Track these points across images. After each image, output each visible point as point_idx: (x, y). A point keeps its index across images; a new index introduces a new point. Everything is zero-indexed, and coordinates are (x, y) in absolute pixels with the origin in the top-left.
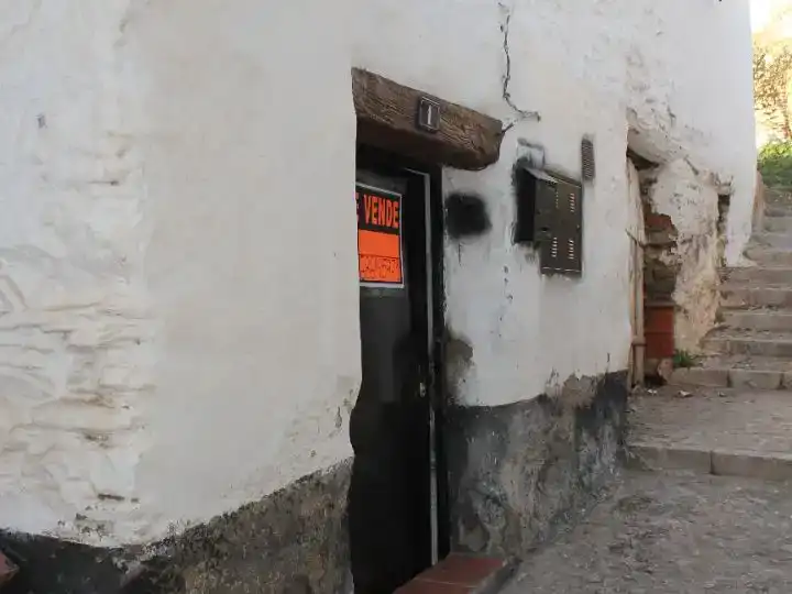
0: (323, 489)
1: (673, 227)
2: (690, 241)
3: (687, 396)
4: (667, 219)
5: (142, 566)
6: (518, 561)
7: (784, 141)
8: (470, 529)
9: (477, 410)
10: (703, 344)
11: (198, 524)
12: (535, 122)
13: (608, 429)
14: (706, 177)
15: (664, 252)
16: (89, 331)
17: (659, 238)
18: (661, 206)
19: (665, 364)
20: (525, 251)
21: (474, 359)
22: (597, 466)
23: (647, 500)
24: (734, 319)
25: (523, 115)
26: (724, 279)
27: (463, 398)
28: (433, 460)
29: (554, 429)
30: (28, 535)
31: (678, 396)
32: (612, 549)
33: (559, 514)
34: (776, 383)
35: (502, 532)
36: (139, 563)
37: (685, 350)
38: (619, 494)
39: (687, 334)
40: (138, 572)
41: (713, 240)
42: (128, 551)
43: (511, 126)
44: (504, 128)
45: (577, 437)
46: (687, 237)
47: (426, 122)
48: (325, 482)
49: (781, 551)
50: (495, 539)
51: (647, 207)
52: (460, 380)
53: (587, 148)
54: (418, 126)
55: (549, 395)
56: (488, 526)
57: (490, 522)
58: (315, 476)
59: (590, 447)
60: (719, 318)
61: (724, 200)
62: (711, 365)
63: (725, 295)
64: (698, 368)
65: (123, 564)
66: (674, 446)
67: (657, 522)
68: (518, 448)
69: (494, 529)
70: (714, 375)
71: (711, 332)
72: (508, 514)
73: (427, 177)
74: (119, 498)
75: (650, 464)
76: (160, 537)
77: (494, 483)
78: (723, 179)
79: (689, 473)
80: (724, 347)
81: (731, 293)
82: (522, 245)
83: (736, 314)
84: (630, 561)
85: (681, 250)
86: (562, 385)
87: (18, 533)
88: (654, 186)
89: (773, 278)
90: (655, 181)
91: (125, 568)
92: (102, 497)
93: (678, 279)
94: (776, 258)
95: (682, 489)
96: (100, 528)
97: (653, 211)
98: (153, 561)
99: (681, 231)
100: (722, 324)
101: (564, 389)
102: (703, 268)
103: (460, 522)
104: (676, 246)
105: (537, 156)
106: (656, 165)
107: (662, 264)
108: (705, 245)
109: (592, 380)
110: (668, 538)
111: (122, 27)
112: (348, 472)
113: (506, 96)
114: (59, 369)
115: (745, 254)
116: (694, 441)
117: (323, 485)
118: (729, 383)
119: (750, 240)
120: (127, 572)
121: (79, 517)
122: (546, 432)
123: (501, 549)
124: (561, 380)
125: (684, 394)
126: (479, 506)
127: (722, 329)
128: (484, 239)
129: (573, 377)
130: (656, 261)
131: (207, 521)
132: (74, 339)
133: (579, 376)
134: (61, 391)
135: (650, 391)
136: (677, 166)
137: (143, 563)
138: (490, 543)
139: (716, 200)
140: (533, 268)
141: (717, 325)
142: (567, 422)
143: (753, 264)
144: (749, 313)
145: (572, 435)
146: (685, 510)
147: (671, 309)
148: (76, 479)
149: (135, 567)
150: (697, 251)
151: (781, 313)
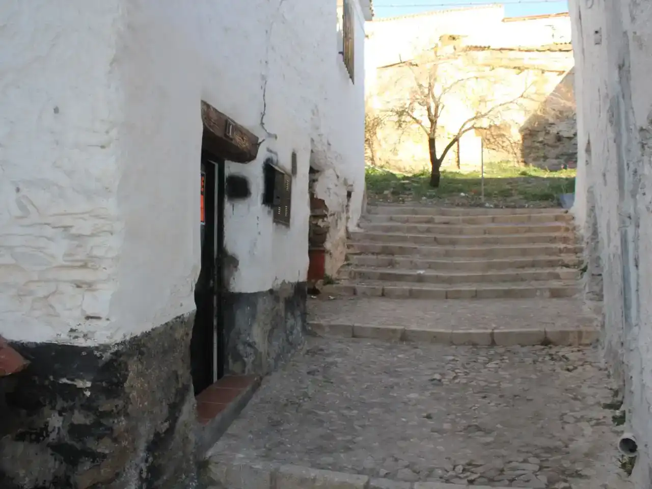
0: (185, 324)
1: (326, 206)
2: (334, 214)
3: (334, 299)
4: (322, 202)
5: (111, 356)
6: (261, 379)
7: (372, 166)
8: (235, 361)
9: (240, 295)
10: (339, 272)
11: (135, 335)
12: (274, 139)
13: (298, 313)
14: (342, 180)
15: (320, 220)
16: (84, 227)
17: (318, 212)
18: (320, 194)
19: (320, 282)
20: (267, 209)
21: (239, 267)
22: (295, 332)
23: (322, 350)
24: (354, 259)
25: (270, 135)
26: (348, 238)
27: (234, 288)
28: (215, 323)
29: (276, 308)
30: (36, 343)
31: (329, 299)
32: (309, 373)
33: (278, 355)
34: (380, 293)
35: (253, 362)
36: (109, 354)
37: (330, 275)
38: (306, 347)
39: (331, 267)
40: (109, 358)
41: (344, 216)
42: (102, 348)
43: (263, 140)
44: (260, 141)
45: (286, 315)
46: (332, 213)
47: (229, 133)
48: (186, 320)
49: (396, 371)
50: (249, 367)
51: (312, 195)
52: (232, 279)
53: (294, 156)
54: (225, 135)
55: (274, 289)
56: (246, 359)
57: (246, 357)
58: (182, 317)
59: (291, 322)
60: (347, 259)
61: (349, 195)
62: (344, 283)
63: (349, 247)
64: (337, 285)
65: (100, 354)
66: (332, 323)
67: (330, 360)
68: (261, 316)
69: (249, 360)
70: (346, 289)
71: (343, 266)
72: (256, 352)
73: (217, 165)
74: (98, 318)
75: (319, 332)
76: (119, 341)
77: (249, 335)
78: (350, 183)
79: (340, 337)
80: (350, 273)
81: (352, 246)
82: (266, 206)
83: (355, 257)
84: (320, 378)
85: (329, 219)
86: (280, 286)
87: (29, 343)
88: (316, 183)
89: (373, 238)
90: (317, 180)
91: (101, 357)
92: (88, 318)
93: (328, 235)
94: (375, 228)
95: (339, 344)
96: (85, 336)
97: (315, 197)
98: (116, 354)
99: (330, 209)
100: (348, 262)
101: (281, 288)
102: (339, 230)
103: (230, 357)
104: (327, 217)
105: (275, 159)
106: (318, 171)
107: (320, 226)
108: (341, 218)
109: (292, 284)
110: (336, 366)
111: (111, 64)
112: (193, 318)
113: (262, 124)
114: (59, 248)
115: (358, 226)
116: (342, 320)
117: (185, 322)
118: (355, 293)
119: (360, 218)
120: (103, 359)
121: (72, 330)
122: (272, 309)
123: (253, 373)
124: (279, 282)
125: (332, 298)
126: (241, 347)
127: (348, 265)
128: (247, 201)
129: (284, 281)
130: (316, 225)
131: (139, 334)
132: (73, 231)
133: (287, 282)
134: (61, 261)
135: (312, 297)
136: (329, 172)
137: (112, 353)
138: (246, 370)
139: (346, 194)
140: (270, 219)
141: (345, 263)
142: (281, 306)
143: (362, 231)
144: (362, 256)
145: (283, 314)
146: (343, 354)
147: (324, 252)
148: (70, 309)
149: (107, 356)
150: (337, 220)
151: (380, 257)
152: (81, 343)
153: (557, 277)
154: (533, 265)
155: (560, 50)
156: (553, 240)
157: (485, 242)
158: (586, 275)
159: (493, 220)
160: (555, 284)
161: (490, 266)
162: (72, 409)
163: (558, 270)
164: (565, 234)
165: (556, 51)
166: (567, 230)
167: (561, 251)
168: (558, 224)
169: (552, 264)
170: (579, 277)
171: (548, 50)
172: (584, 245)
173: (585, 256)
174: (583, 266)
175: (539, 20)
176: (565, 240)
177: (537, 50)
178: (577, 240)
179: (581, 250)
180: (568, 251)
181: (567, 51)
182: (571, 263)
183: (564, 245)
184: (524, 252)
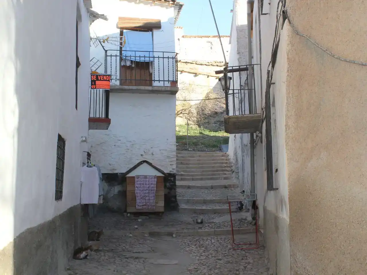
152: (172, 173)
153: (225, 174)
154: (217, 171)
155: (217, 66)
156: (223, 163)
157: (199, 164)
158: (234, 173)
159: (200, 156)
160: (225, 176)
161: (203, 171)
162: (170, 182)
163: (225, 172)
164: (226, 161)
165: (215, 66)
166: (226, 160)
167: (225, 167)
168: (223, 158)
169: (223, 171)
170: (232, 174)
171: (211, 65)
172: (233, 165)
173: (233, 168)
174: (233, 171)
175: (204, 39)
176: (226, 163)
177: (205, 65)
178: (230, 163)
179: (232, 166)
180: (227, 167)
181: (221, 66)
182: (229, 170)
183: (226, 165)
184: (213, 167)
